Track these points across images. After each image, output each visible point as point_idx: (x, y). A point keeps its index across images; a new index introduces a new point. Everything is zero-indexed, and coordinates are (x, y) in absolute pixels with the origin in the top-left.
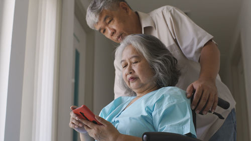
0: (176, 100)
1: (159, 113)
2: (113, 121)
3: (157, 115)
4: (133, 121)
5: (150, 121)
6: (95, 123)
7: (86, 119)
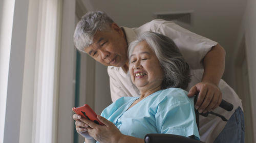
0: (179, 102)
1: (163, 115)
2: (115, 121)
3: (160, 118)
4: (136, 122)
5: (153, 124)
6: (97, 122)
7: (88, 118)
